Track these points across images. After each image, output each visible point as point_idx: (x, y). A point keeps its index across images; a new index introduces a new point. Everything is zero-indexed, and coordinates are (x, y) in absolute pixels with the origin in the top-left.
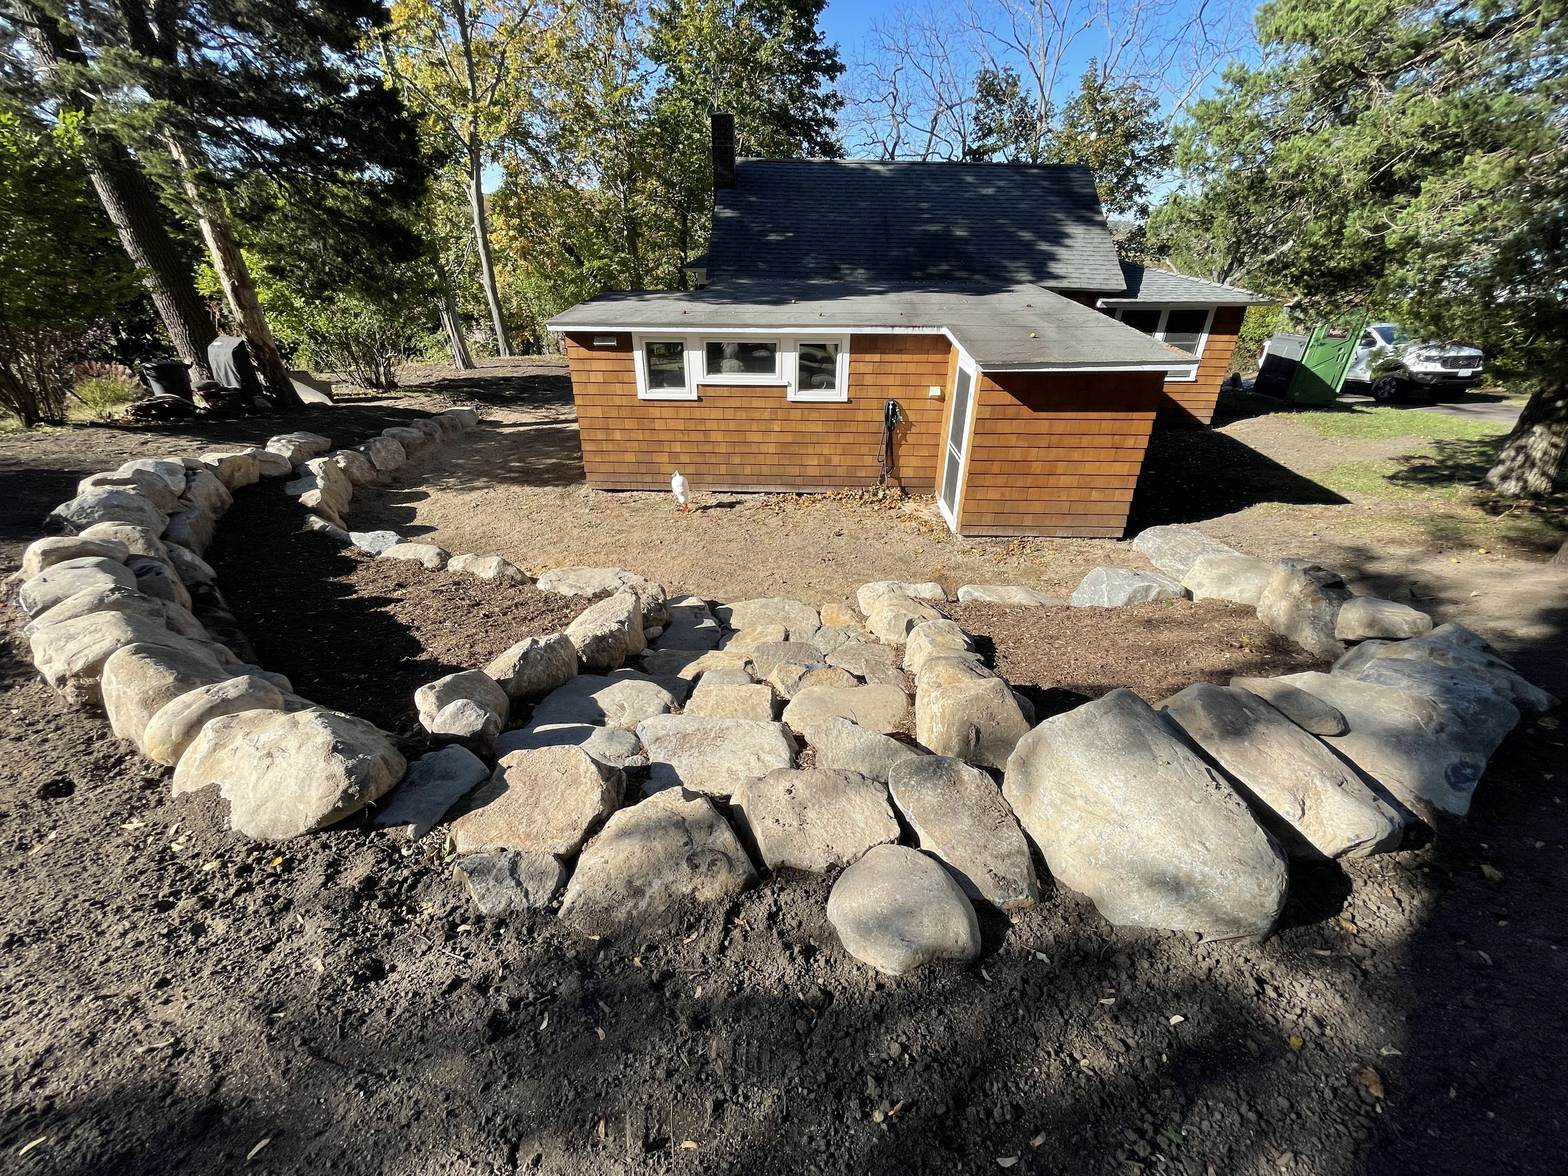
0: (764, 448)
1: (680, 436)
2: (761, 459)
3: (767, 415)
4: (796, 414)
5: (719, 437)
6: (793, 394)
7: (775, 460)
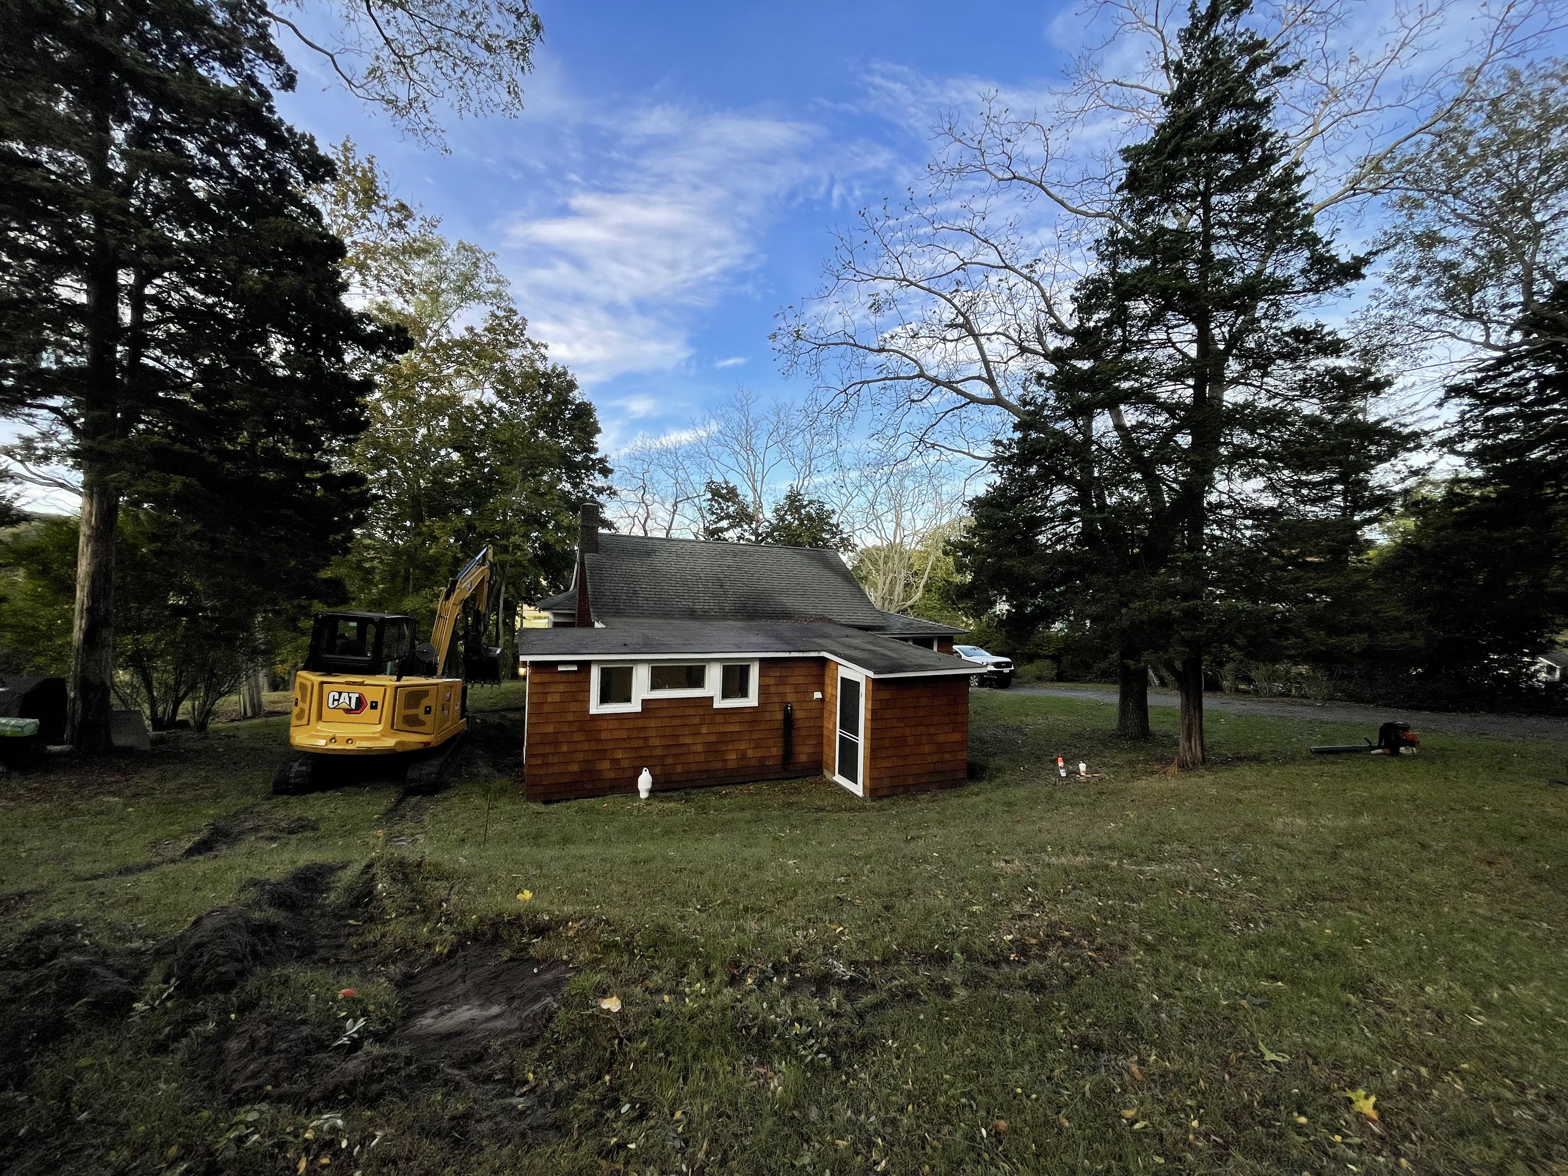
0: (694, 748)
1: (624, 744)
2: (690, 759)
3: (696, 721)
4: (719, 719)
5: (656, 742)
6: (719, 703)
7: (702, 758)
